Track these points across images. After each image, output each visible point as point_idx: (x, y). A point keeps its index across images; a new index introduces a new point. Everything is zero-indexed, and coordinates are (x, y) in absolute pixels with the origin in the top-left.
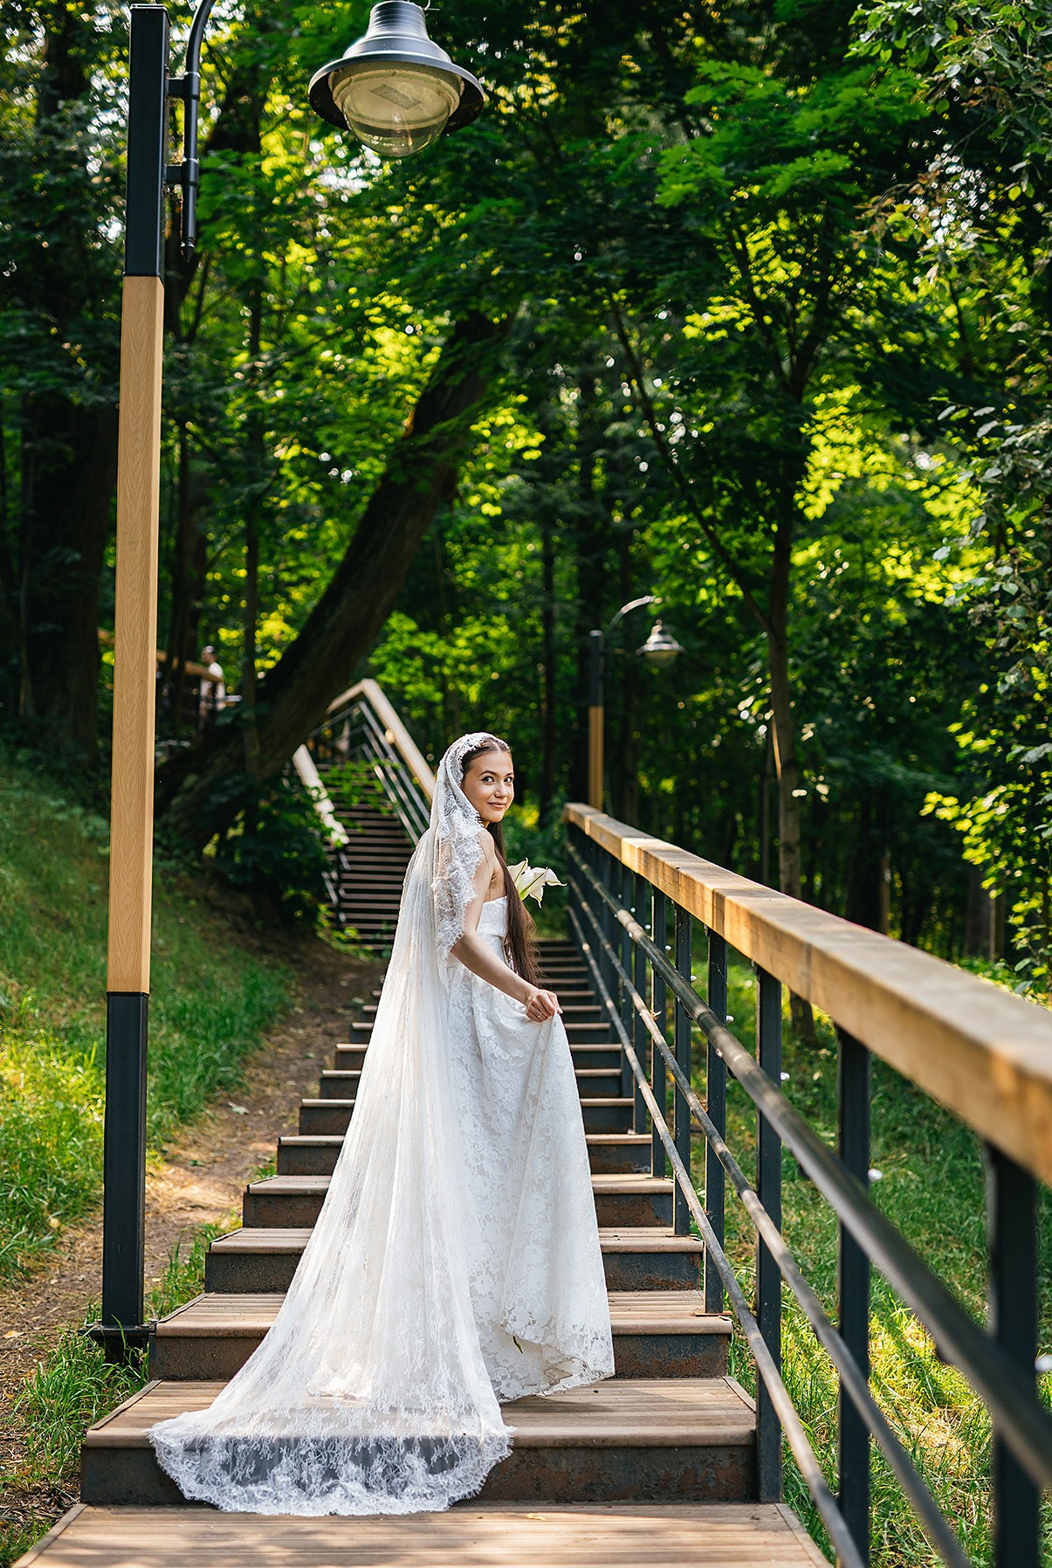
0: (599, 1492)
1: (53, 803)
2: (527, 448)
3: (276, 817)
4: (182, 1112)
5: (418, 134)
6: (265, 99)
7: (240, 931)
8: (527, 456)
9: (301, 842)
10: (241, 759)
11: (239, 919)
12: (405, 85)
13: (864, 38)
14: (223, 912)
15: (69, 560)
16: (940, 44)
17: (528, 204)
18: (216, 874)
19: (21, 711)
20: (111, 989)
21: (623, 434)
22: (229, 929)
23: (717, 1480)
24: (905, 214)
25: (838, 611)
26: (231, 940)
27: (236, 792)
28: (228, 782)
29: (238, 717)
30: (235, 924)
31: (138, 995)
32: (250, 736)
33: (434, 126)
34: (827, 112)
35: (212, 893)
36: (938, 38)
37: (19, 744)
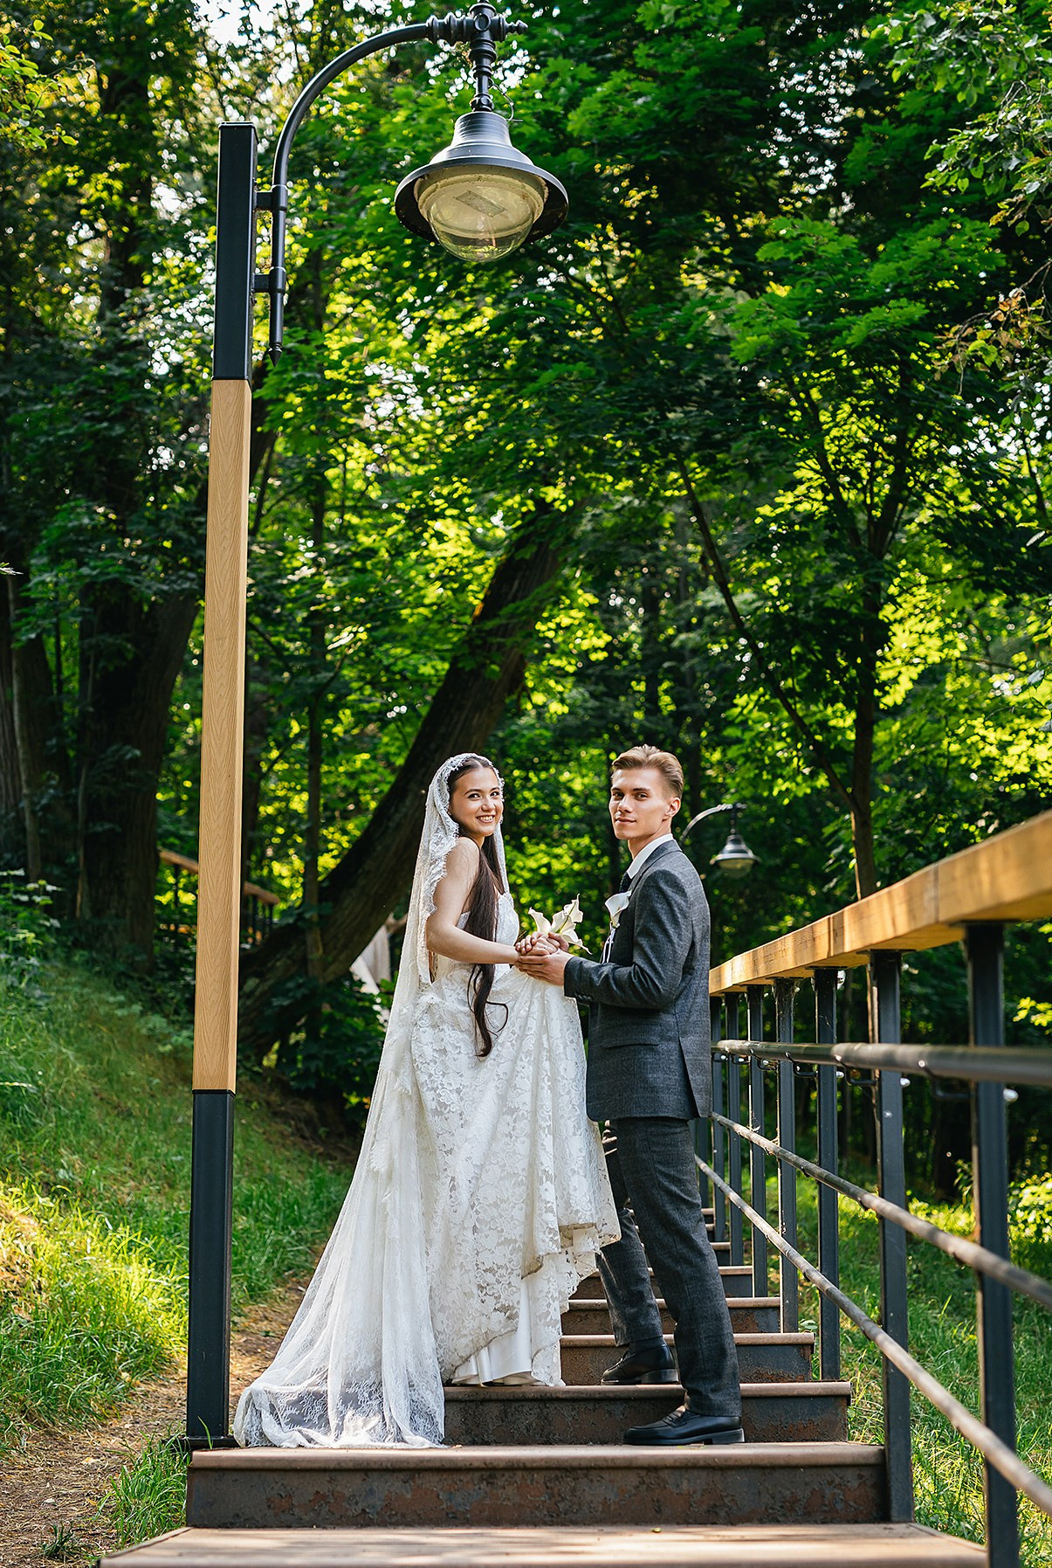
0: (723, 1514)
1: (112, 999)
2: (596, 650)
3: (341, 1022)
4: (250, 1288)
5: (501, 242)
6: (327, 300)
7: (303, 1137)
8: (593, 657)
9: (366, 1046)
10: (304, 961)
11: (302, 1125)
12: (493, 191)
13: (940, 167)
14: (285, 1117)
15: (129, 756)
16: (1017, 168)
17: (599, 373)
18: (277, 1080)
19: (78, 913)
20: (196, 1087)
21: (690, 645)
22: (293, 1134)
23: (846, 1502)
24: (987, 341)
25: (924, 791)
26: (294, 1144)
27: (299, 994)
28: (290, 985)
29: (300, 917)
30: (298, 1130)
31: (224, 1092)
32: (313, 937)
33: (518, 234)
34: (901, 263)
35: (274, 1098)
36: (1015, 162)
37: (77, 944)
